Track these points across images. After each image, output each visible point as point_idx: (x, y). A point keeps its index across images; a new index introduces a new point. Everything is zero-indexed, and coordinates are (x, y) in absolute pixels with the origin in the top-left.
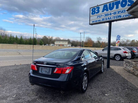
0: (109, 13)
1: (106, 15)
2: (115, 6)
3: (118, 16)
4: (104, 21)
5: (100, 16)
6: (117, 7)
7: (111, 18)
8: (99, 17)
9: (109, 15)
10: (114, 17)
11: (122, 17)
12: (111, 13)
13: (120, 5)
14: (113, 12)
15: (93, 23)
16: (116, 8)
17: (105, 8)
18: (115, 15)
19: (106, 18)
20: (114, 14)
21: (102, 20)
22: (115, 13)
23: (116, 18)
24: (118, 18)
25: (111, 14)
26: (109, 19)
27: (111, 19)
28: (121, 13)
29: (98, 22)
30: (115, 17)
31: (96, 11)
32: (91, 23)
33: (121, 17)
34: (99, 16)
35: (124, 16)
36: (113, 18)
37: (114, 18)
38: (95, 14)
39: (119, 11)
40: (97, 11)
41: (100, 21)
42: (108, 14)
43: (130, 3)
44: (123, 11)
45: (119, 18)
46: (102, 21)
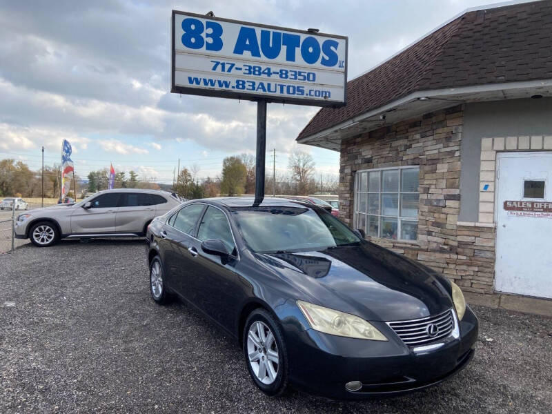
0: (264, 67)
1: (252, 70)
2: (284, 49)
3: (294, 87)
4: (245, 91)
5: (227, 67)
6: (291, 57)
7: (269, 85)
8: (223, 70)
9: (264, 73)
10: (282, 87)
11: (305, 96)
12: (269, 69)
13: (298, 51)
14: (278, 70)
15: (194, 85)
16: (288, 59)
17: (248, 43)
18: (286, 82)
19: (254, 83)
20: (281, 76)
21: (238, 87)
22: (283, 74)
23: (288, 92)
24: (294, 93)
25: (269, 74)
26: (264, 90)
27: (269, 90)
28: (304, 79)
29: (217, 87)
30: (285, 89)
31: (203, 35)
32: (182, 81)
33: (302, 92)
34: (223, 65)
35: (313, 93)
36: (278, 88)
37: (282, 91)
38: (203, 50)
39: (296, 72)
40: (210, 40)
41: (227, 86)
42: (260, 68)
43: (327, 58)
44: (309, 74)
45: (295, 96)
46: (236, 90)
